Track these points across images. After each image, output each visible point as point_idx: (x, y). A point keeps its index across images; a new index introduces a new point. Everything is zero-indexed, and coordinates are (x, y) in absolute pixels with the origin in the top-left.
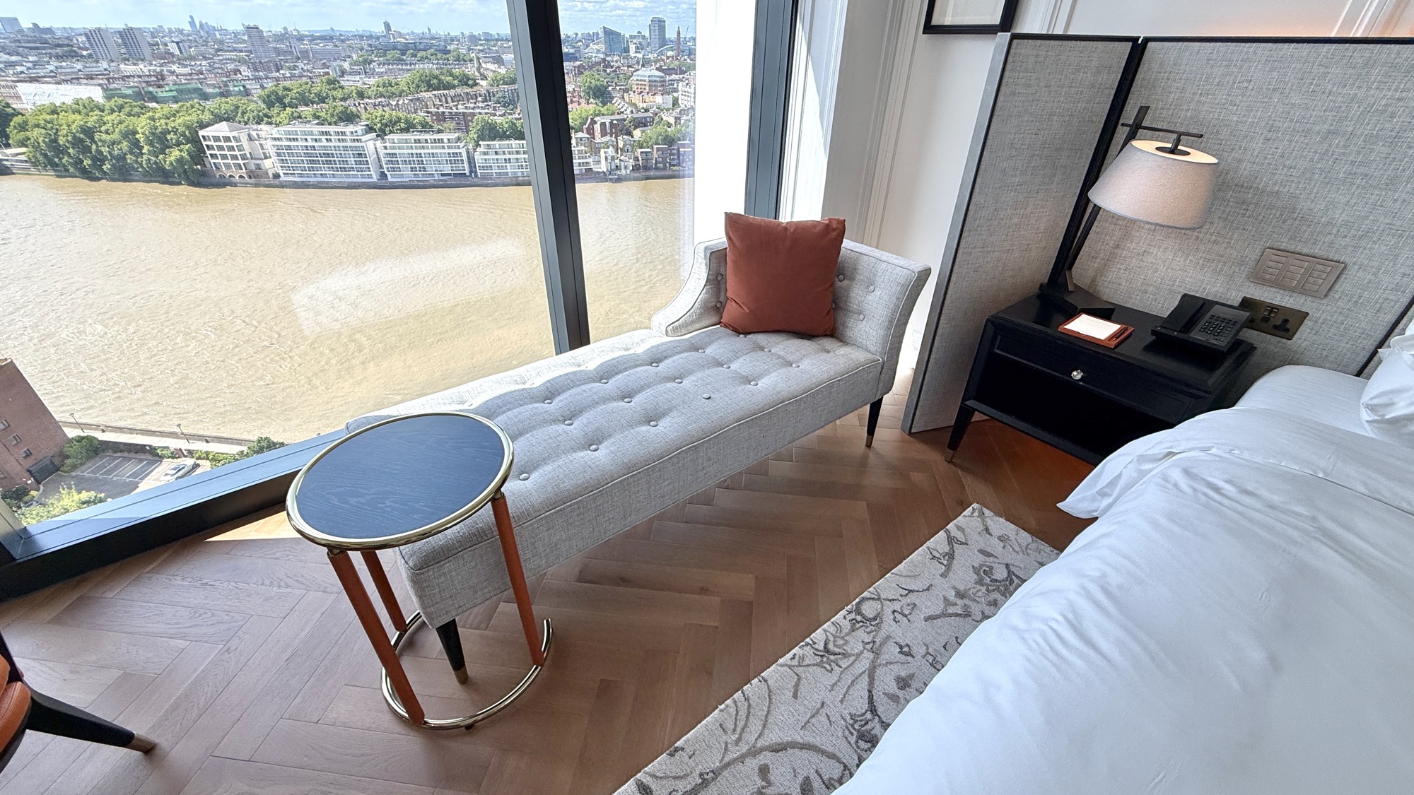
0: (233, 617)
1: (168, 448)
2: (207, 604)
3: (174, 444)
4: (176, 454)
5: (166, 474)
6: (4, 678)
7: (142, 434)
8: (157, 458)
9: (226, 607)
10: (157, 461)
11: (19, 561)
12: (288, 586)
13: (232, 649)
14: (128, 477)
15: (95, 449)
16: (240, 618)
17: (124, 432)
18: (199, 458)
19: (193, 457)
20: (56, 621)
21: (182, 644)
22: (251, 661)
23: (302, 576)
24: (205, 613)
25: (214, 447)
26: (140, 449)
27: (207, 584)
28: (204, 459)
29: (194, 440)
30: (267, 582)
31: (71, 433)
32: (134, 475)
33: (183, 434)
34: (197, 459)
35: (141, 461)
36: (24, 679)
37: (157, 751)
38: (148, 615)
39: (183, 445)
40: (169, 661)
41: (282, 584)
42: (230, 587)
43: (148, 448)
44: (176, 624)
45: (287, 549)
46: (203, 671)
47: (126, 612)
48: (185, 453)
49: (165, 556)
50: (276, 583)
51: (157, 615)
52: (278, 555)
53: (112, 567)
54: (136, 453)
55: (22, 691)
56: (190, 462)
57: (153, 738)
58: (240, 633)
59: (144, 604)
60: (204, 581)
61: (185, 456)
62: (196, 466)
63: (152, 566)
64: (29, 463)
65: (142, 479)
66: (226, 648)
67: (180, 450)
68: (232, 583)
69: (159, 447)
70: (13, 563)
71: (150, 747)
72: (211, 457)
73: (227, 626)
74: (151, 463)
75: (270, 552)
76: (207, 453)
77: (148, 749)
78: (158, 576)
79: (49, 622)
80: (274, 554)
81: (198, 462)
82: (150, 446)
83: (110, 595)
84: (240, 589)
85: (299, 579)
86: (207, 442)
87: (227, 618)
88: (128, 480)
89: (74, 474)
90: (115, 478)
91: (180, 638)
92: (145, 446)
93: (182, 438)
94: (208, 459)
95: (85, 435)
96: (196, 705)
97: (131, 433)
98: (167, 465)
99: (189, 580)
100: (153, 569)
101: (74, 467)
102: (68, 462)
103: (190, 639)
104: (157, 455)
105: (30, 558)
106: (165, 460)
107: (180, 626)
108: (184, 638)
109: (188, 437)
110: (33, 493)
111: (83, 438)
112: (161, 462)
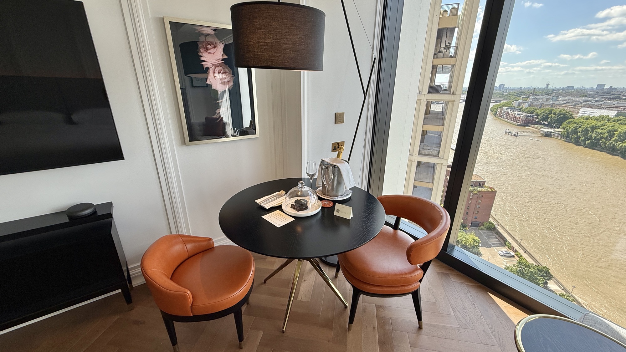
0: (470, 323)
1: (511, 244)
2: (468, 310)
3: (514, 244)
4: (512, 248)
5: (502, 251)
6: (419, 279)
7: (508, 234)
8: (504, 244)
9: (471, 318)
10: (503, 245)
11: (447, 252)
12: (494, 336)
13: (460, 331)
14: (491, 243)
15: (492, 229)
16: (472, 326)
17: (504, 230)
18: (517, 255)
19: (515, 253)
20: (438, 273)
21: (452, 313)
22: (460, 341)
23: (503, 339)
24: (465, 312)
25: (525, 256)
26: (503, 238)
27: (475, 305)
28: (518, 256)
29: (522, 248)
30: (490, 326)
31: (491, 220)
32: (493, 244)
33: (520, 243)
34: (516, 255)
35: (500, 241)
36: (421, 283)
37: (421, 330)
38: (454, 295)
39: (516, 247)
40: (445, 313)
41: (494, 333)
42: (479, 314)
43: (505, 239)
44: (457, 306)
45: (508, 325)
46: (448, 326)
47: (451, 289)
48: (514, 250)
49: (474, 284)
50: (492, 330)
51: (456, 298)
52: (503, 322)
53: (460, 273)
54: (500, 238)
55: (418, 286)
56: (512, 253)
57: (424, 326)
58: (467, 330)
59: (456, 291)
60: (475, 303)
61: (513, 251)
62: (513, 256)
63: (468, 284)
64: (474, 220)
65: (494, 247)
66: (459, 329)
67: (514, 248)
68: (480, 313)
69: (509, 242)
70: (445, 252)
71: (421, 327)
72: (521, 258)
73: (466, 323)
74: (501, 244)
75: (502, 319)
76: (521, 256)
77: (420, 327)
78: (466, 287)
79: (437, 272)
80: (502, 321)
81: (515, 256)
82: (506, 239)
83: (453, 280)
84: (481, 318)
85: (501, 339)
86: (525, 252)
87: (468, 321)
88: (490, 244)
89: (480, 231)
90: (487, 240)
91: (453, 311)
92: (505, 238)
93: (518, 244)
94: (519, 258)
95: (493, 223)
96: (438, 332)
97: (505, 231)
98: (505, 249)
99: (472, 298)
100: (468, 285)
101: (482, 229)
102: (482, 227)
103: (455, 314)
104: (505, 243)
105: (449, 254)
106: (506, 247)
107: (457, 308)
108: (454, 312)
109: (520, 245)
110: (467, 228)
111: (492, 223)
112: (504, 246)
